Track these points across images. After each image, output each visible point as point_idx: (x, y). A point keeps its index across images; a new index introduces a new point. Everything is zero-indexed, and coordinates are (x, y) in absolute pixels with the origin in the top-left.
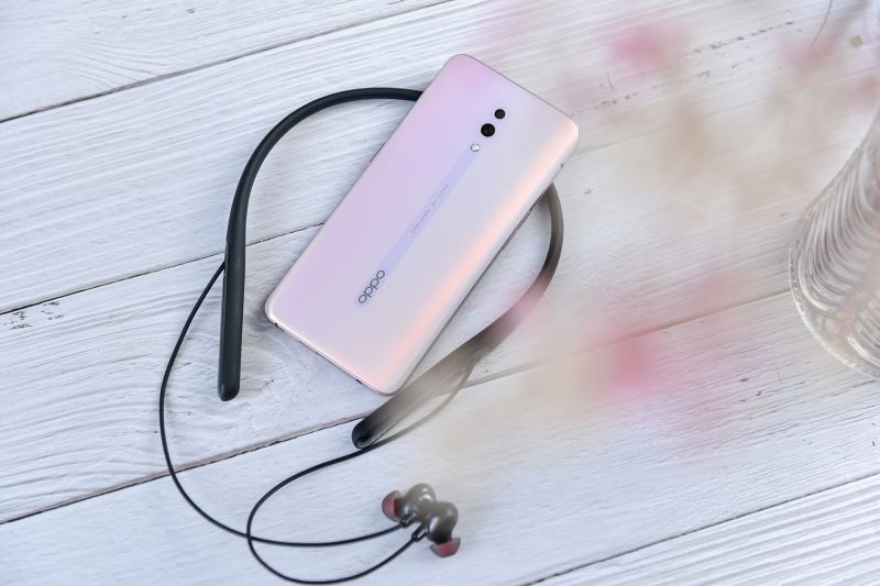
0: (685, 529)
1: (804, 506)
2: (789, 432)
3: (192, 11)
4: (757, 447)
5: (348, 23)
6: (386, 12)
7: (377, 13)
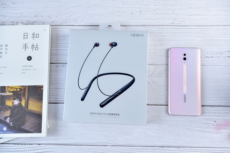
0: (193, 146)
1: (218, 150)
2: (220, 134)
3: (132, 14)
4: (213, 135)
5: (161, 25)
6: (170, 25)
7: (167, 25)
